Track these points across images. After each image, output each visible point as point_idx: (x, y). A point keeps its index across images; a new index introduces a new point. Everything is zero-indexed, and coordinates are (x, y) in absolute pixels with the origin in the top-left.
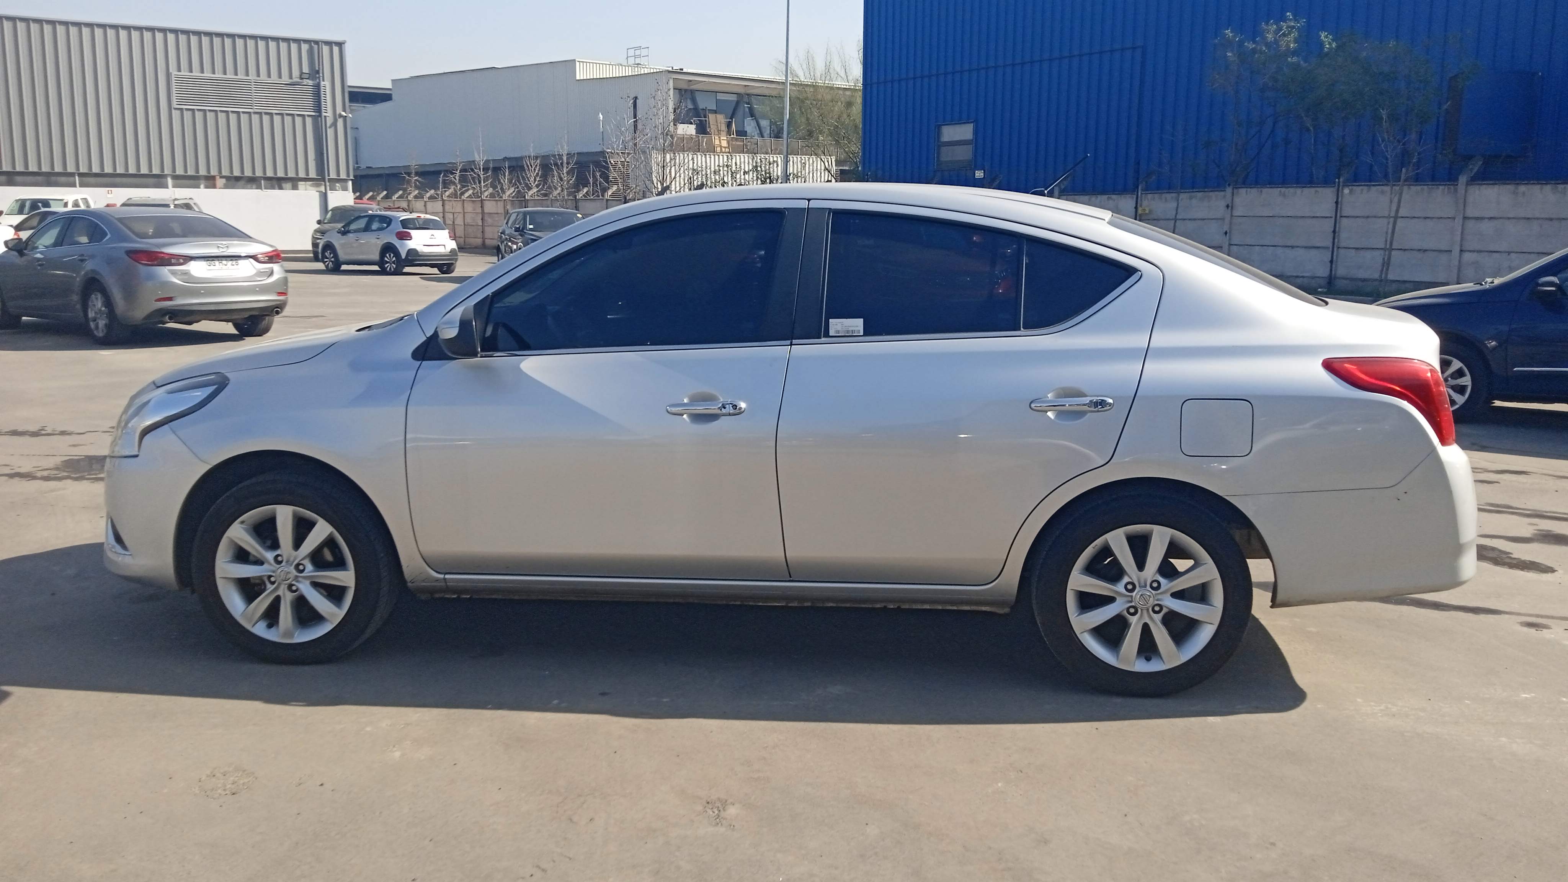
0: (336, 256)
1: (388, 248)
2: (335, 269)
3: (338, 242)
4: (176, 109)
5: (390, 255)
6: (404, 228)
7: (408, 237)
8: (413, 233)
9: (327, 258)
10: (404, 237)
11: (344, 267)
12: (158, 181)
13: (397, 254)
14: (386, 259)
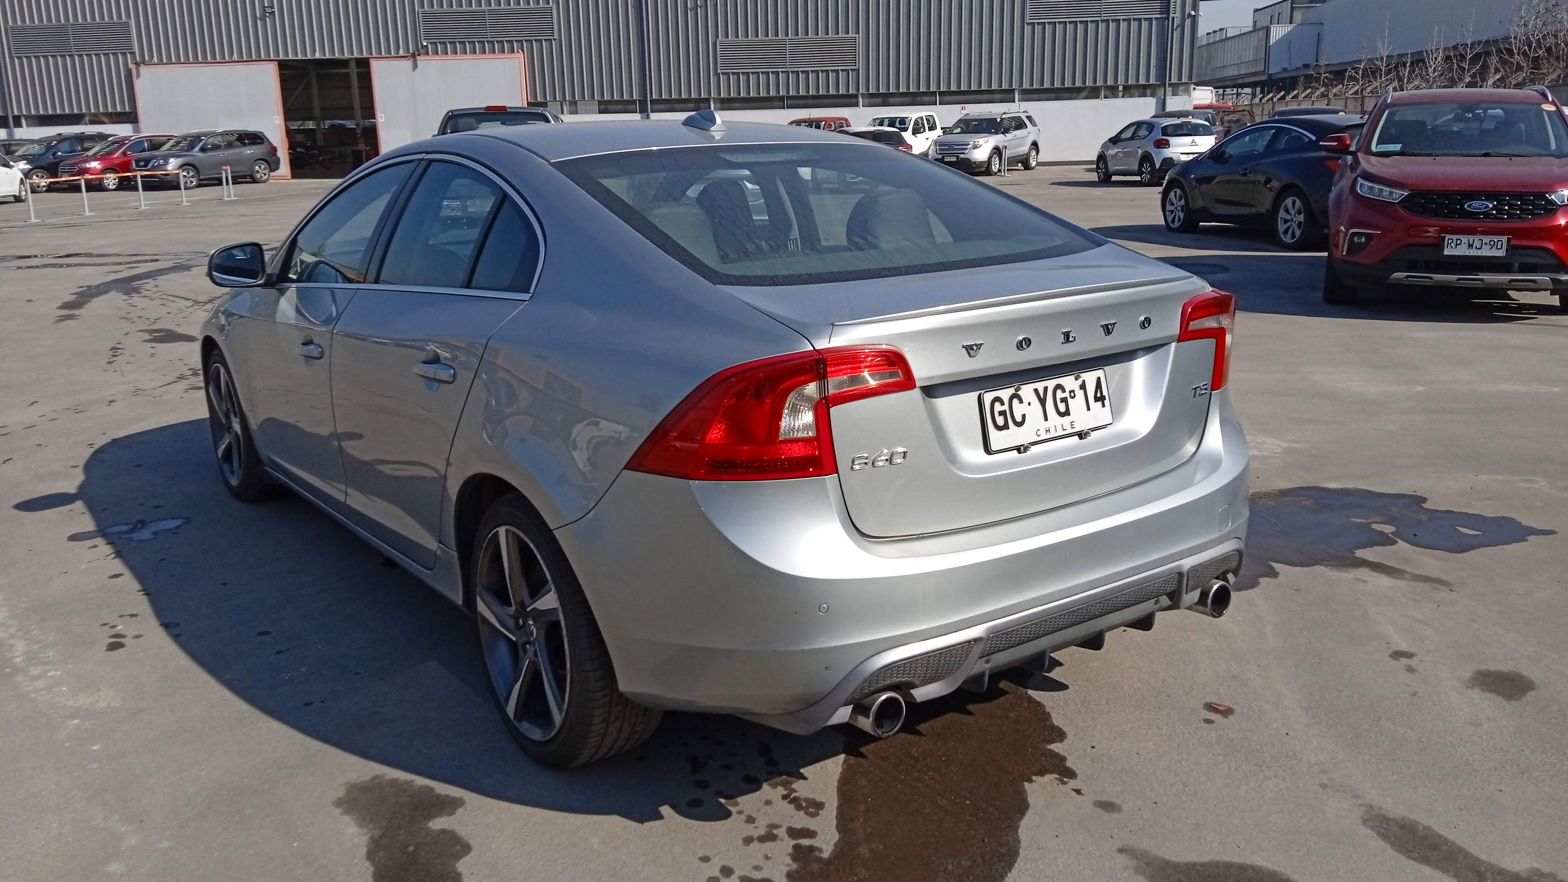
0: (1106, 167)
1: (1147, 158)
2: (1106, 180)
3: (1111, 152)
4: (1028, 24)
5: (1146, 165)
6: (1163, 135)
7: (1166, 144)
8: (1173, 140)
9: (1100, 169)
10: (1162, 144)
11: (1114, 178)
12: (1007, 96)
13: (1153, 164)
14: (1143, 169)
